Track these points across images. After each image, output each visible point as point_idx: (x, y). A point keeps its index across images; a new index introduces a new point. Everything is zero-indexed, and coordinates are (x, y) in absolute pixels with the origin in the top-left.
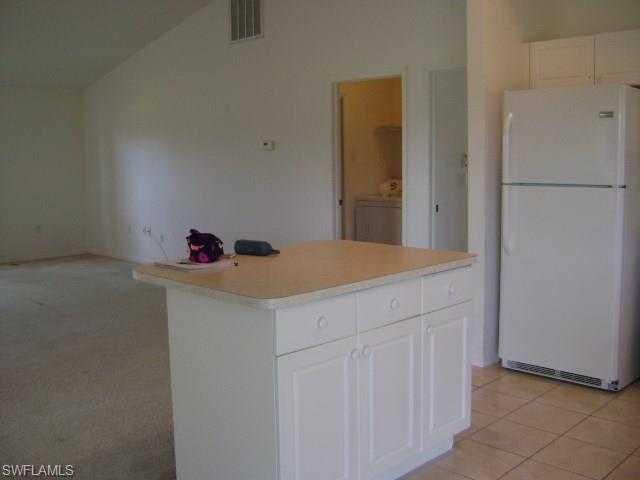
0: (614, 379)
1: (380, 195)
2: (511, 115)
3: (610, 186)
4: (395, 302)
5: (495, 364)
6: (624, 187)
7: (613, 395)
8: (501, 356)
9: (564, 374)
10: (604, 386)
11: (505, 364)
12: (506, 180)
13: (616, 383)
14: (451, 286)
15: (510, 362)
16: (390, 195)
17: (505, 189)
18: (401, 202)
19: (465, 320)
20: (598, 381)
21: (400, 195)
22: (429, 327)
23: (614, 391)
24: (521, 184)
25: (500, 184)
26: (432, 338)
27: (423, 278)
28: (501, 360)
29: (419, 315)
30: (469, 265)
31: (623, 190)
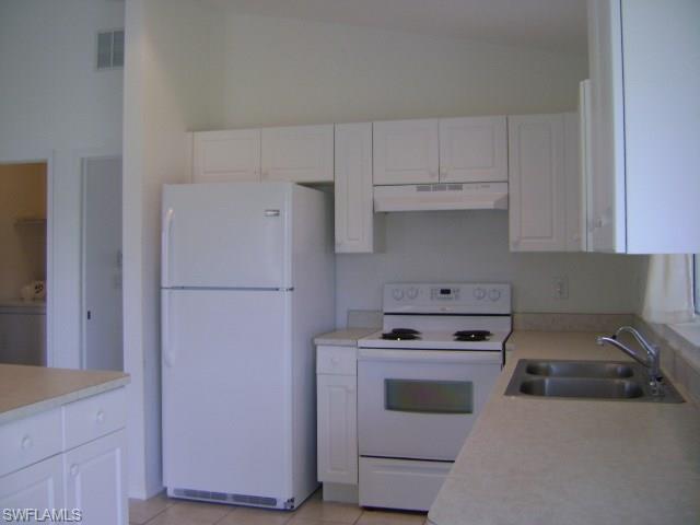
0: (290, 497)
1: (22, 299)
2: (171, 211)
3: (277, 289)
4: (27, 441)
5: (158, 495)
6: (292, 289)
7: (290, 515)
8: (165, 484)
9: (237, 497)
10: (280, 505)
11: (170, 493)
12: (165, 283)
13: (292, 500)
14: (99, 414)
15: (176, 491)
16: (34, 299)
17: (165, 293)
18: (45, 307)
19: (118, 451)
20: (273, 501)
21: (44, 299)
22: (73, 466)
23: (290, 510)
24: (183, 288)
25: (159, 288)
26: (78, 477)
27: (63, 408)
28: (165, 490)
29: (61, 453)
30: (122, 387)
31: (289, 292)
